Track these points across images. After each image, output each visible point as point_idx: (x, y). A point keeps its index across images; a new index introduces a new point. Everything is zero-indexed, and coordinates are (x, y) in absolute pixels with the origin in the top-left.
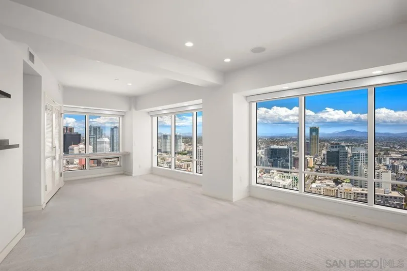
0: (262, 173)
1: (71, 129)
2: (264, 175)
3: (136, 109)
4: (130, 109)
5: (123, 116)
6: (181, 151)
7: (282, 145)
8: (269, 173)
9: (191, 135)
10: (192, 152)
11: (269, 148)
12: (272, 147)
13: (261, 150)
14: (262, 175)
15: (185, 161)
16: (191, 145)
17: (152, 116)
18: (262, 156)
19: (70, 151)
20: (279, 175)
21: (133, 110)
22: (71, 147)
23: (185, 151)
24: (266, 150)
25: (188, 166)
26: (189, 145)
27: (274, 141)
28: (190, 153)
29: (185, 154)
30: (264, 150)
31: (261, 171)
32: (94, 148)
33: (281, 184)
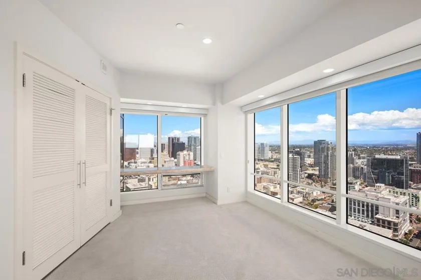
0: (363, 186)
1: (178, 139)
2: (366, 189)
3: (223, 103)
4: (214, 104)
5: (205, 115)
6: (268, 158)
7: (393, 155)
8: (374, 186)
9: (279, 143)
10: (279, 159)
11: (372, 157)
12: (377, 156)
13: (361, 160)
14: (364, 188)
15: (272, 168)
16: (277, 153)
17: (246, 113)
18: (363, 166)
19: (177, 156)
20: (388, 190)
21: (219, 104)
22: (178, 153)
23: (272, 158)
24: (368, 160)
25: (275, 173)
26: (276, 153)
27: (379, 150)
28: (278, 160)
29: (272, 162)
30: (366, 160)
31: (362, 183)
32: (194, 154)
33: (391, 200)
